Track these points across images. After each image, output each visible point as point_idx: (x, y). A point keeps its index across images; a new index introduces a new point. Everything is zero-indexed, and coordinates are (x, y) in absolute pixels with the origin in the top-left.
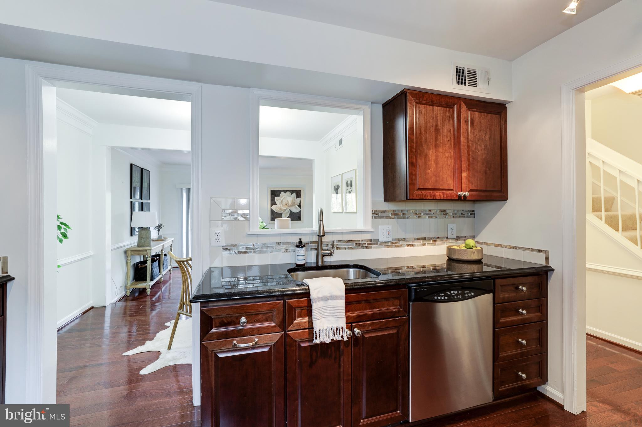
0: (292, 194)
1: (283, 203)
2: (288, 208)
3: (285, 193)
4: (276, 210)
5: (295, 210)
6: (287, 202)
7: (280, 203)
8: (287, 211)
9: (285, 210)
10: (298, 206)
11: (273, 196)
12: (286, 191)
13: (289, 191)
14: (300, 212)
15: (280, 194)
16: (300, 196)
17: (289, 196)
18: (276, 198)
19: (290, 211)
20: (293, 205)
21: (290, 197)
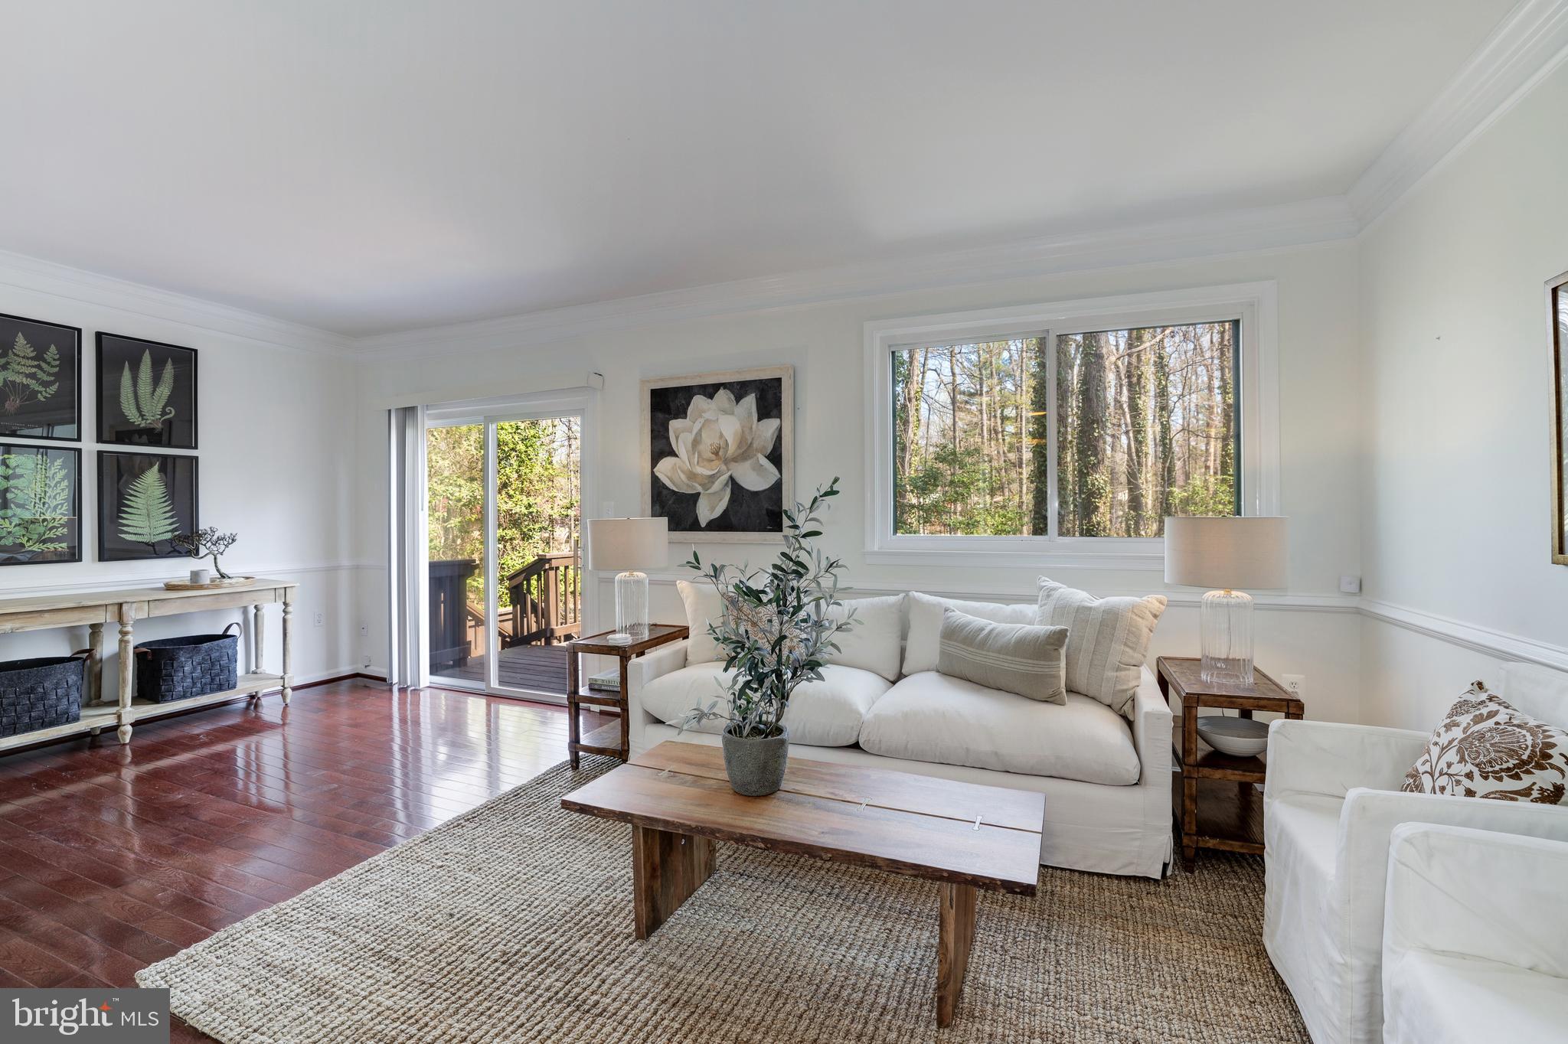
0: (738, 399)
1: (701, 447)
2: (724, 467)
3: (711, 396)
4: (673, 483)
5: (756, 478)
6: (717, 441)
7: (690, 445)
8: (717, 485)
9: (712, 478)
10: (768, 457)
11: (660, 415)
12: (711, 390)
13: (725, 385)
14: (778, 486)
15: (688, 404)
16: (778, 404)
17: (725, 412)
18: (675, 425)
19: (734, 484)
20: (745, 453)
21: (732, 414)
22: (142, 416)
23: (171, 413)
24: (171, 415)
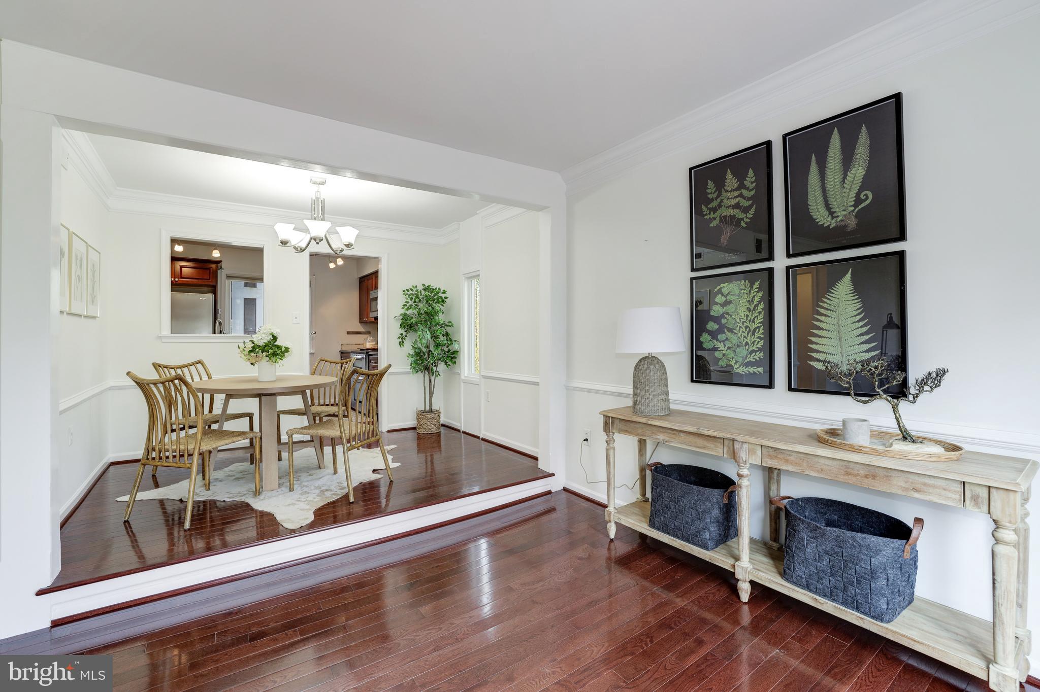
22: (832, 214)
23: (867, 198)
24: (868, 202)
